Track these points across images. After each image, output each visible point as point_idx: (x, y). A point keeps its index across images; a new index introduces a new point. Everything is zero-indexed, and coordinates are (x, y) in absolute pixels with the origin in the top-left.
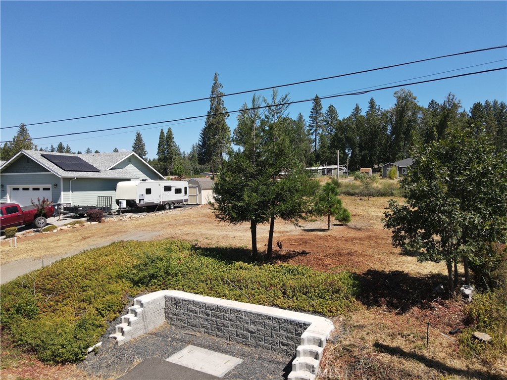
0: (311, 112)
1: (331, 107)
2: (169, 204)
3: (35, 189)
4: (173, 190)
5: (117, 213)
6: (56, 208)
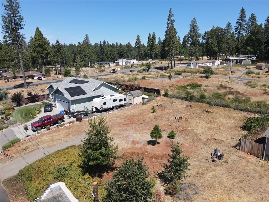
0: (238, 19)
1: (253, 15)
2: (116, 107)
3: (63, 102)
4: (118, 100)
5: (92, 113)
6: (69, 112)
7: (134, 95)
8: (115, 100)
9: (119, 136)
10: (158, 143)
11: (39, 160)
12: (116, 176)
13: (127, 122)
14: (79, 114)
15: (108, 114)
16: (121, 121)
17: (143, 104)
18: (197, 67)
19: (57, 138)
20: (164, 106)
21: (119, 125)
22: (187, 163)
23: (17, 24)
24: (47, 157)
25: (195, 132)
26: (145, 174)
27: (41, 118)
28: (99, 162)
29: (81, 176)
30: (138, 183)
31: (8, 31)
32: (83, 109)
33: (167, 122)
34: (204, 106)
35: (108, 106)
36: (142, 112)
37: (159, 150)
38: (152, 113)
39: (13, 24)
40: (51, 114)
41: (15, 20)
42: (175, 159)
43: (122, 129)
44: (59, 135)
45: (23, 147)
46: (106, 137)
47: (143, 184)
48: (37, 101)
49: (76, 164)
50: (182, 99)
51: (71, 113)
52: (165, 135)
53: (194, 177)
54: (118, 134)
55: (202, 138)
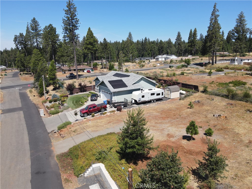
2: (153, 100)
3: (107, 93)
4: (156, 94)
5: (131, 104)
6: (111, 102)
7: (172, 90)
8: (153, 94)
9: (155, 128)
10: (194, 139)
11: (85, 142)
12: (149, 165)
13: (163, 116)
14: (120, 105)
15: (145, 106)
16: (158, 114)
17: (180, 99)
18: (242, 64)
19: (99, 124)
20: (202, 103)
21: (156, 118)
22: (225, 163)
23: (74, 26)
24: (91, 140)
25: (235, 132)
26: (179, 168)
27: (88, 106)
28: (135, 150)
29: (118, 161)
30: (171, 176)
31: (66, 32)
32: (123, 100)
33: (205, 119)
34: (248, 105)
35: (146, 99)
36: (179, 107)
37: (194, 145)
38: (189, 109)
39: (71, 26)
40: (96, 103)
41: (72, 22)
42: (212, 157)
43: (159, 122)
44: (102, 122)
45: (73, 129)
46: (142, 128)
47: (176, 178)
48: (85, 91)
49: (115, 149)
50: (223, 96)
51: (113, 103)
52: (201, 132)
53: (232, 179)
54: (154, 126)
55: (243, 139)
